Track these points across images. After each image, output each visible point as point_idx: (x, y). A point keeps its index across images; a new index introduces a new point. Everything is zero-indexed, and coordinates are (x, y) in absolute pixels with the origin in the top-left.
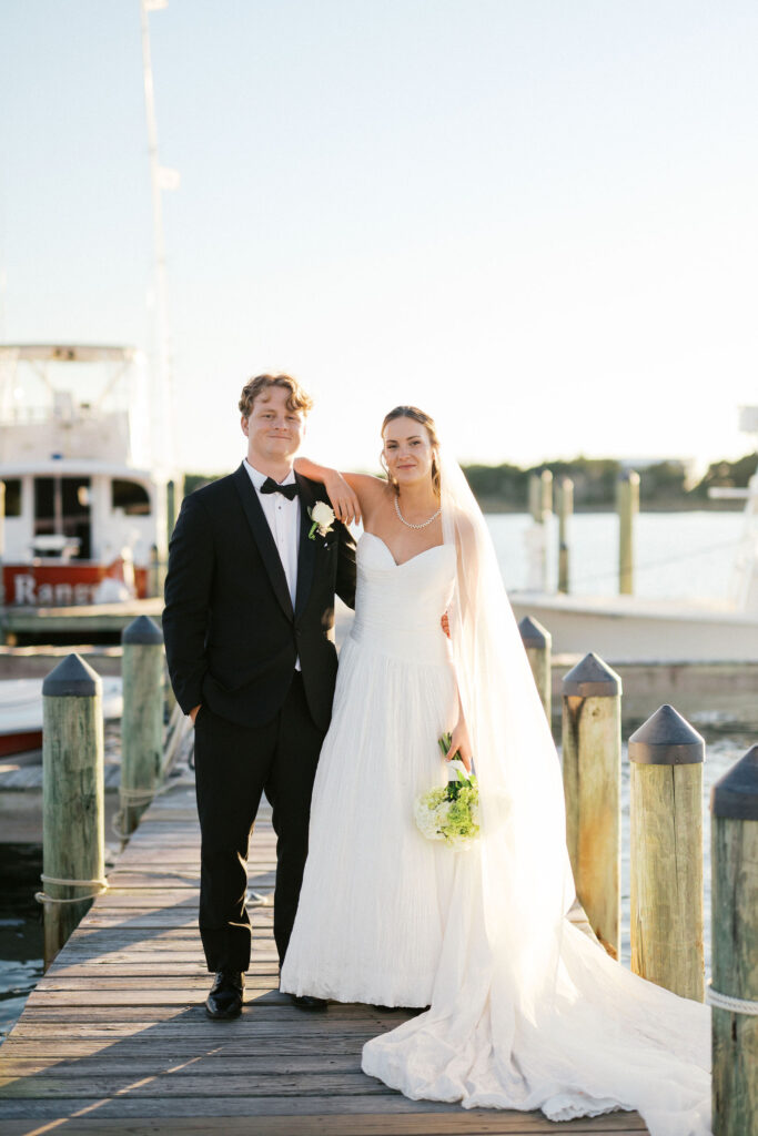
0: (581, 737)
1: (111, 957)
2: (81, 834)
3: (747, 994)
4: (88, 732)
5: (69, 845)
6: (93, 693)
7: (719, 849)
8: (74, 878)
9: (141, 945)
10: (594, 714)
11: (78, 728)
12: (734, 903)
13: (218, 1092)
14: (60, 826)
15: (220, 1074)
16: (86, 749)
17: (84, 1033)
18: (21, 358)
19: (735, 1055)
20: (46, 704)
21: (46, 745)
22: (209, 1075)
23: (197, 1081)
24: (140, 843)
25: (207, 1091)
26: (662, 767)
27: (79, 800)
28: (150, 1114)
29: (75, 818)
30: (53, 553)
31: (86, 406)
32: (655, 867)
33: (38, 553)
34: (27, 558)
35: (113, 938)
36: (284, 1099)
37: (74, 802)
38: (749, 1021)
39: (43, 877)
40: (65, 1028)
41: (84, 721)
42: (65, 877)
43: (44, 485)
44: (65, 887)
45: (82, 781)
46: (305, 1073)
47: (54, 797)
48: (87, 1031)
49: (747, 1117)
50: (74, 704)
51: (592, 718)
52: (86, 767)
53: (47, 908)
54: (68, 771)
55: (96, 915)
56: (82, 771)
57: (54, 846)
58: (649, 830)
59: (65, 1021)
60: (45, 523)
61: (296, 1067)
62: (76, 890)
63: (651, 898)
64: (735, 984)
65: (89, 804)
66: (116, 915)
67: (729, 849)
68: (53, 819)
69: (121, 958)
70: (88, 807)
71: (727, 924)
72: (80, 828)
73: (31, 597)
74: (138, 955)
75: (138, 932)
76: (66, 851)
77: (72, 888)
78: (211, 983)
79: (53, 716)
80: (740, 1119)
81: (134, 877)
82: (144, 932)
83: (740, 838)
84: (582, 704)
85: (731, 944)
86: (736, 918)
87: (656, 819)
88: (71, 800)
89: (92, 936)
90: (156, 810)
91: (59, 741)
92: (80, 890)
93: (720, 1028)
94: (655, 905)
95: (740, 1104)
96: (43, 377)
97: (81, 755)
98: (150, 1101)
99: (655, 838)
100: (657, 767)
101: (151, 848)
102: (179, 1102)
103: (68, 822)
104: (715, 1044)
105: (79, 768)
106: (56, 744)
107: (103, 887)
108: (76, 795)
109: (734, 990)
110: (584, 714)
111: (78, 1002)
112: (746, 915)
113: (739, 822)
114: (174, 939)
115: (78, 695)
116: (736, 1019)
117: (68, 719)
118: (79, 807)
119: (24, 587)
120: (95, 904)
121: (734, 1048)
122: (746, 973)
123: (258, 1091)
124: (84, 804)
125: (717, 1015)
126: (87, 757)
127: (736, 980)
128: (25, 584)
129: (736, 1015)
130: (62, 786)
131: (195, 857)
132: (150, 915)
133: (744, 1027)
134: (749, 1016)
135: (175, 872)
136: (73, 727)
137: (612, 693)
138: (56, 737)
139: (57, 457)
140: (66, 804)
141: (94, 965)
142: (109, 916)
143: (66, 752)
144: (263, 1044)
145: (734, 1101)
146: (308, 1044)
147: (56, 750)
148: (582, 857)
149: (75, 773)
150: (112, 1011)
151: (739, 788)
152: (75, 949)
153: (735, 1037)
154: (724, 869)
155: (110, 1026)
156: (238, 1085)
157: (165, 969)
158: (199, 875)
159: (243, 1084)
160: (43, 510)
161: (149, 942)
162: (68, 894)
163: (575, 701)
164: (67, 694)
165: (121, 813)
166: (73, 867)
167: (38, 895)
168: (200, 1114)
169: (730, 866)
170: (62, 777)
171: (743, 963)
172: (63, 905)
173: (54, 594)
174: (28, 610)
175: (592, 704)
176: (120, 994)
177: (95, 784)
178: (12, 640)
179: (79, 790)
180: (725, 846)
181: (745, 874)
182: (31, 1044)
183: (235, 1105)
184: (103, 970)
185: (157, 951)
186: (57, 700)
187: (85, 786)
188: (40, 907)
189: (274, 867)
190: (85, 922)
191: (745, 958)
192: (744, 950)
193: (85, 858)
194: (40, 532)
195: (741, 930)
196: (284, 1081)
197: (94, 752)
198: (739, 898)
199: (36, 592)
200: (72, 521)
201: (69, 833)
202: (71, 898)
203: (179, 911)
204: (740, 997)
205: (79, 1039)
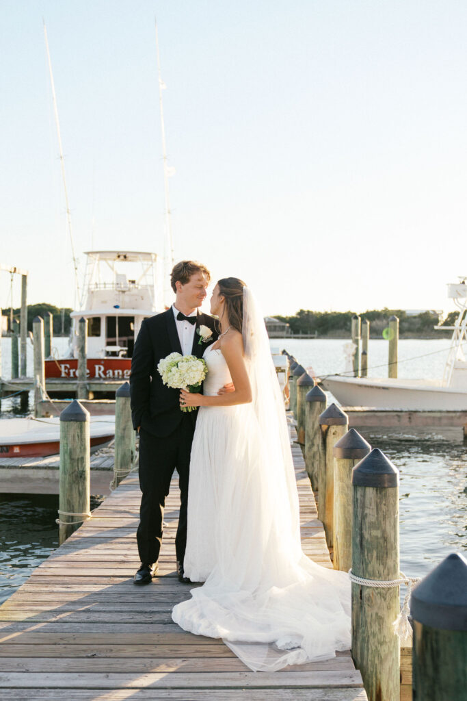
0: (327, 445)
1: (82, 552)
2: (77, 490)
3: (367, 576)
4: (81, 440)
5: (71, 495)
6: (84, 420)
7: (354, 502)
8: (74, 512)
9: (99, 546)
10: (334, 434)
11: (77, 438)
12: (361, 529)
13: (111, 621)
14: (67, 486)
15: (116, 612)
16: (81, 448)
17: (55, 589)
18: (101, 259)
19: (361, 607)
20: (61, 425)
21: (61, 446)
22: (110, 612)
23: (103, 615)
24: (116, 496)
25: (106, 620)
26: (348, 460)
27: (76, 473)
28: (74, 631)
29: (74, 482)
30: (114, 354)
31: (133, 282)
32: (344, 511)
33: (108, 353)
34: (103, 356)
35: (86, 542)
36: (144, 625)
37: (74, 475)
38: (368, 590)
39: (59, 512)
40: (47, 587)
41: (79, 434)
42: (69, 511)
43: (111, 320)
44: (69, 516)
45: (78, 463)
46: (158, 612)
47: (64, 472)
48: (58, 588)
49: (367, 639)
50: (75, 425)
51: (333, 436)
52: (80, 457)
53: (60, 526)
54: (71, 459)
55: (82, 531)
56: (78, 459)
57: (64, 496)
58: (342, 492)
59: (48, 583)
60: (111, 340)
61: (156, 609)
62: (74, 518)
63: (342, 526)
64: (361, 571)
65: (82, 475)
66: (91, 531)
67: (359, 501)
68: (64, 482)
69: (87, 552)
70: (81, 477)
71: (358, 540)
72: (77, 487)
73: (103, 375)
74: (96, 551)
75: (99, 539)
76: (70, 498)
77: (72, 517)
78: (139, 566)
79: (65, 432)
80: (363, 640)
81: (106, 512)
82: (102, 539)
83: (364, 496)
84: (328, 428)
85: (359, 550)
86: (362, 536)
87: (344, 485)
88: (73, 473)
89: (76, 541)
90: (129, 479)
91: (67, 444)
92: (76, 518)
93: (354, 593)
94: (345, 530)
95: (363, 632)
96: (112, 269)
97: (78, 451)
98: (77, 625)
99: (345, 496)
100: (345, 460)
101: (120, 498)
102: (91, 625)
103: (71, 484)
104: (353, 601)
105: (77, 457)
106: (65, 445)
107: (89, 517)
108: (75, 471)
109: (361, 574)
110: (329, 434)
111: (57, 574)
112: (367, 536)
113: (363, 488)
114: (116, 543)
115: (77, 421)
116: (362, 588)
117: (72, 433)
118: (76, 476)
119: (99, 369)
120: (83, 525)
121: (361, 603)
122: (367, 565)
123: (132, 621)
124: (79, 475)
125: (354, 586)
126: (81, 452)
127: (362, 569)
128: (100, 369)
129: (362, 586)
130: (68, 466)
131: (139, 502)
132: (110, 531)
133: (365, 593)
134: (368, 587)
135: (127, 510)
136: (74, 436)
137: (343, 423)
138: (65, 442)
139: (116, 307)
140: (70, 475)
141: (72, 556)
142: (88, 531)
143: (70, 449)
144: (143, 597)
145: (360, 631)
146: (165, 597)
147: (66, 448)
148: (327, 506)
149: (75, 461)
150: (73, 579)
151: (364, 471)
152: (65, 547)
153: (361, 598)
154: (357, 511)
155: (69, 586)
156: (123, 617)
157: (106, 558)
158: (139, 512)
159: (126, 617)
160: (110, 333)
161: (103, 545)
162: (70, 520)
163: (324, 427)
164: (71, 420)
165: (114, 480)
166: (73, 506)
167: (57, 520)
168: (99, 631)
169: (359, 510)
170: (68, 461)
171: (365, 559)
172: (68, 525)
173: (114, 374)
174: (102, 381)
175: (333, 429)
176: (80, 570)
177: (85, 465)
178: (91, 396)
179: (77, 468)
180: (357, 499)
181: (366, 514)
182: (27, 594)
183: (118, 627)
184: (75, 558)
185: (106, 549)
186: (66, 423)
187: (80, 465)
188: (58, 525)
189: (179, 508)
190: (75, 534)
191: (366, 557)
192: (366, 553)
193: (79, 502)
194: (109, 344)
195: (364, 543)
196: (147, 615)
197: (85, 449)
198: (364, 527)
199: (105, 373)
200: (125, 338)
201: (71, 489)
202: (72, 522)
203: (122, 529)
204: (364, 577)
205: (52, 592)
